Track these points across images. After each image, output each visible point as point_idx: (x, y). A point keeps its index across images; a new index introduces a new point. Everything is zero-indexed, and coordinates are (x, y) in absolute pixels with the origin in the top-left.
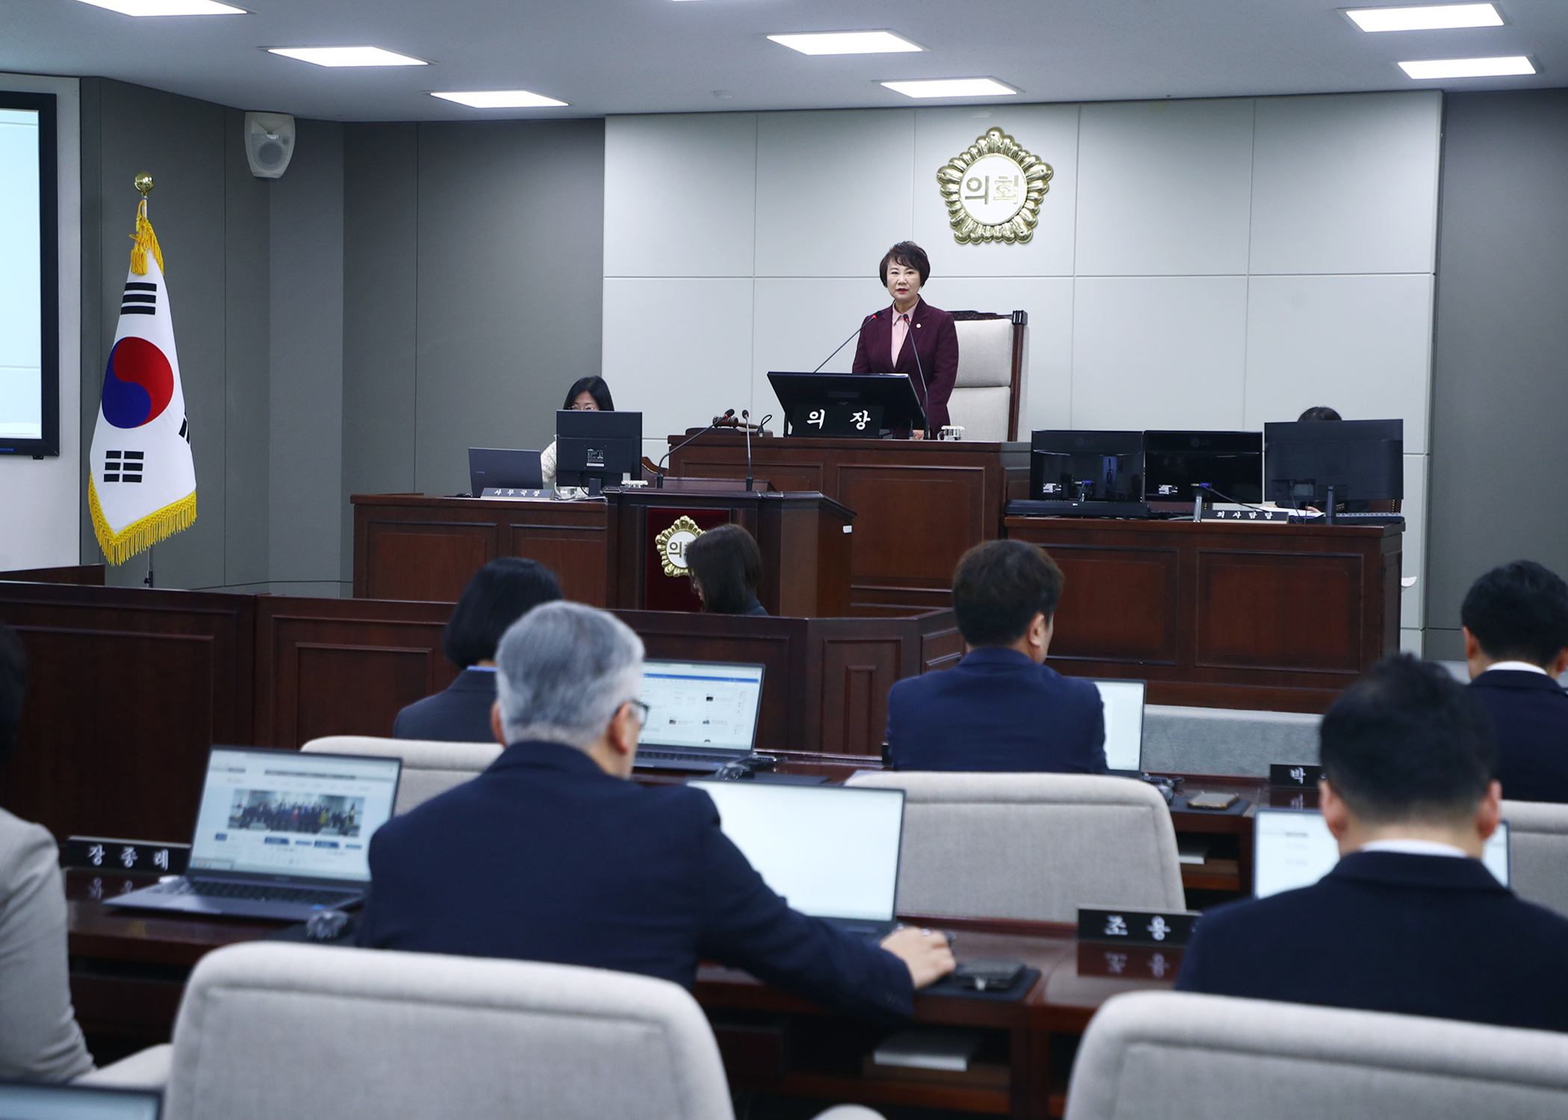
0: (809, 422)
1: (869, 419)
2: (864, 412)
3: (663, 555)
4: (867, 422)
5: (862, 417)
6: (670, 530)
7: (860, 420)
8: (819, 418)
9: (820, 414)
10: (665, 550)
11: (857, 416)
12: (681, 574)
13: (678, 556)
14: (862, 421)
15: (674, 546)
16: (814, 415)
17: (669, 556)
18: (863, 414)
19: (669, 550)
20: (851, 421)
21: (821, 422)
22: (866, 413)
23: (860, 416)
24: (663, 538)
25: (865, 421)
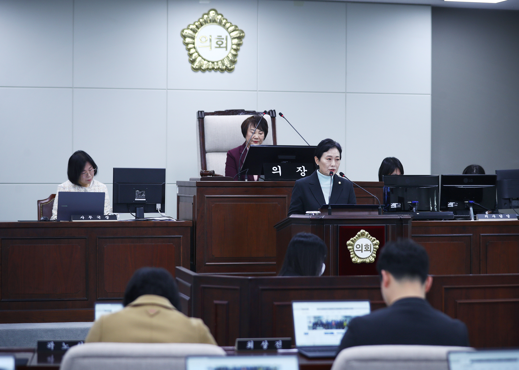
0: (273, 172)
1: (306, 171)
2: (303, 166)
3: (351, 252)
4: (305, 172)
5: (302, 169)
6: (355, 238)
7: (302, 171)
8: (278, 170)
9: (278, 168)
10: (353, 248)
11: (299, 168)
12: (362, 261)
13: (361, 251)
14: (303, 172)
15: (358, 246)
16: (275, 169)
17: (356, 252)
18: (302, 168)
19: (355, 249)
20: (297, 172)
21: (280, 172)
22: (304, 167)
23: (301, 169)
24: (352, 243)
25: (304, 172)
